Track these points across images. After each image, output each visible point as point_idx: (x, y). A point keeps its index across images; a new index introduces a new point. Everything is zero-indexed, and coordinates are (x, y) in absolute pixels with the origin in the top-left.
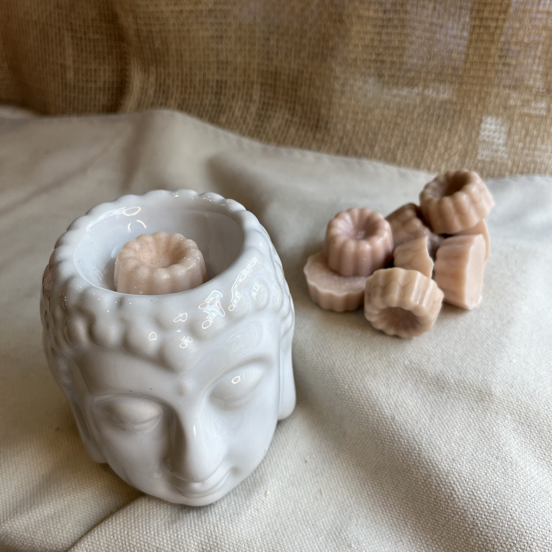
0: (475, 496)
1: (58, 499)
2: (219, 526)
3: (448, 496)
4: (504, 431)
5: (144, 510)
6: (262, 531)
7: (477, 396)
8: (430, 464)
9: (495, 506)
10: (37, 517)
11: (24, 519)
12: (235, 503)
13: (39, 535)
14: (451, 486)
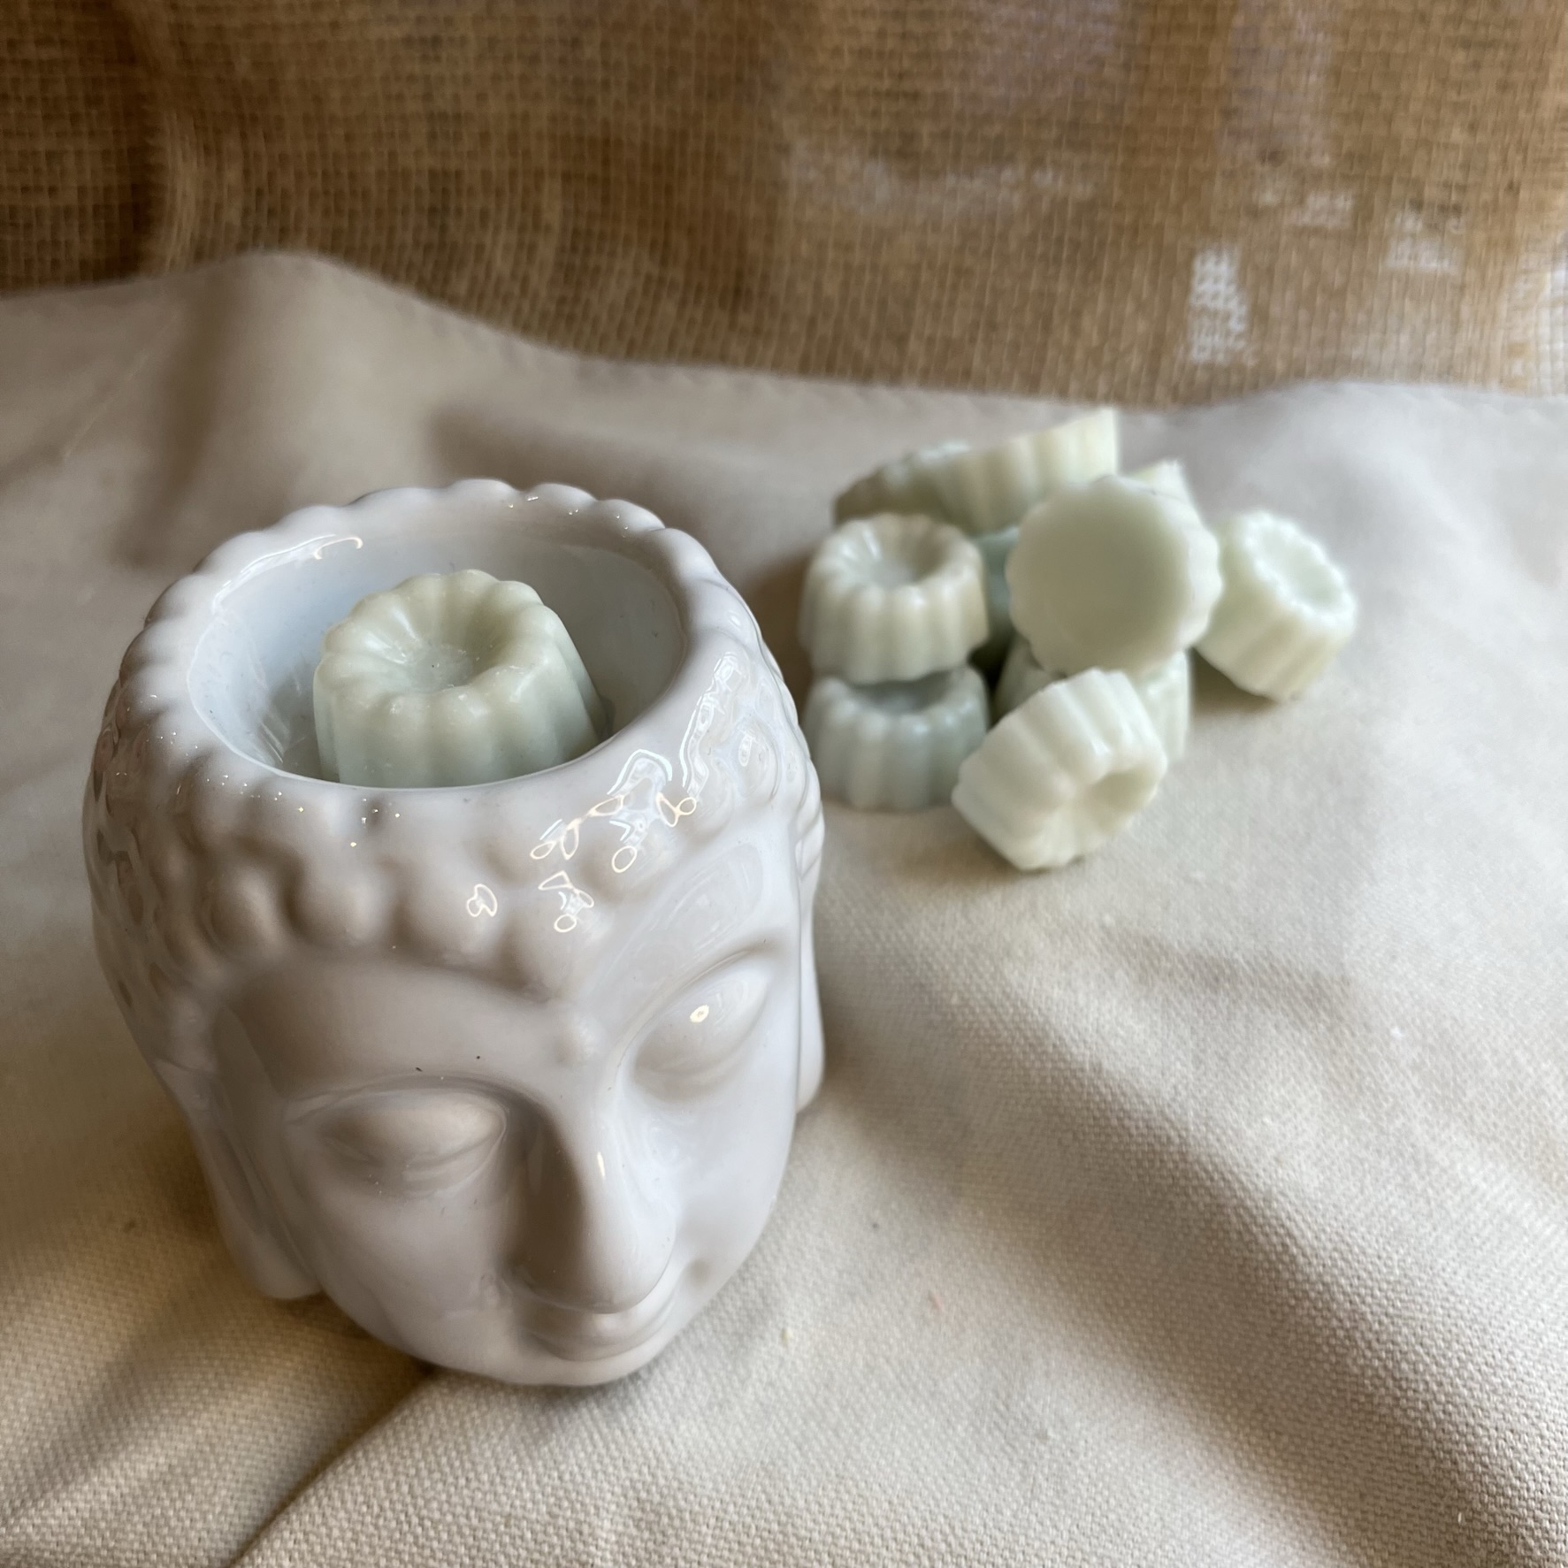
3: (1277, 1254)
5: (444, 1420)
9: (1403, 1264)
10: (117, 1487)
11: (78, 1496)
13: (132, 1536)
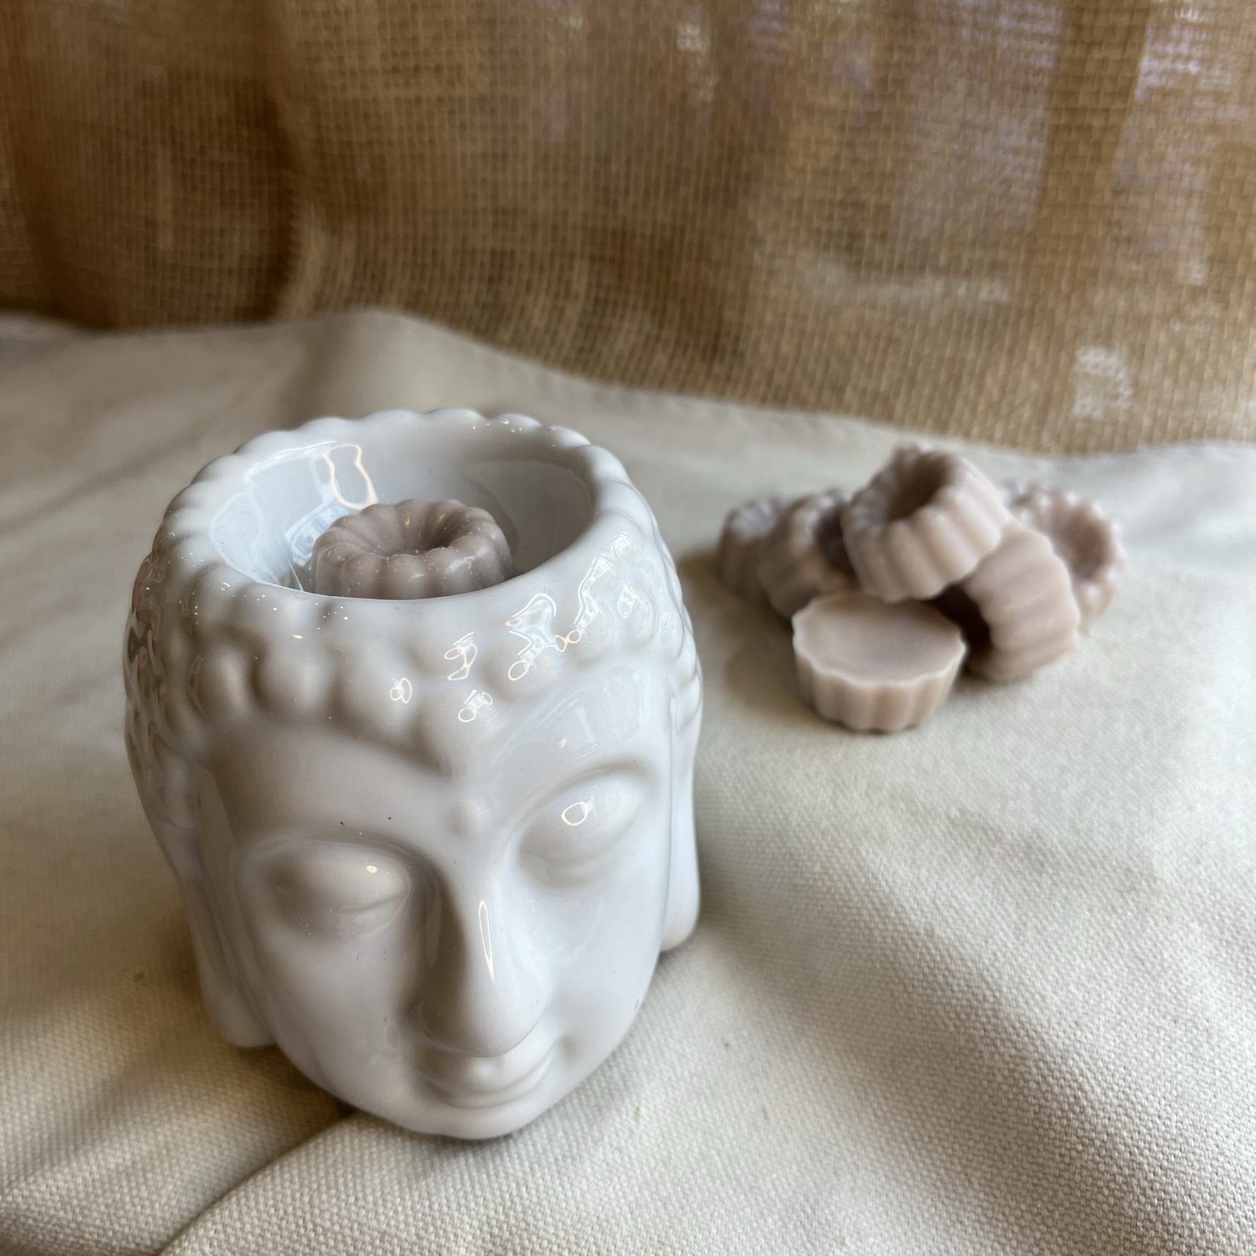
0: (1132, 1103)
1: (141, 1131)
2: (531, 1185)
3: (1069, 1104)
4: (1186, 958)
5: (348, 1150)
6: (631, 1198)
7: (1121, 880)
8: (1022, 1032)
9: (1179, 1124)
12: (566, 1133)
14: (1076, 1081)
